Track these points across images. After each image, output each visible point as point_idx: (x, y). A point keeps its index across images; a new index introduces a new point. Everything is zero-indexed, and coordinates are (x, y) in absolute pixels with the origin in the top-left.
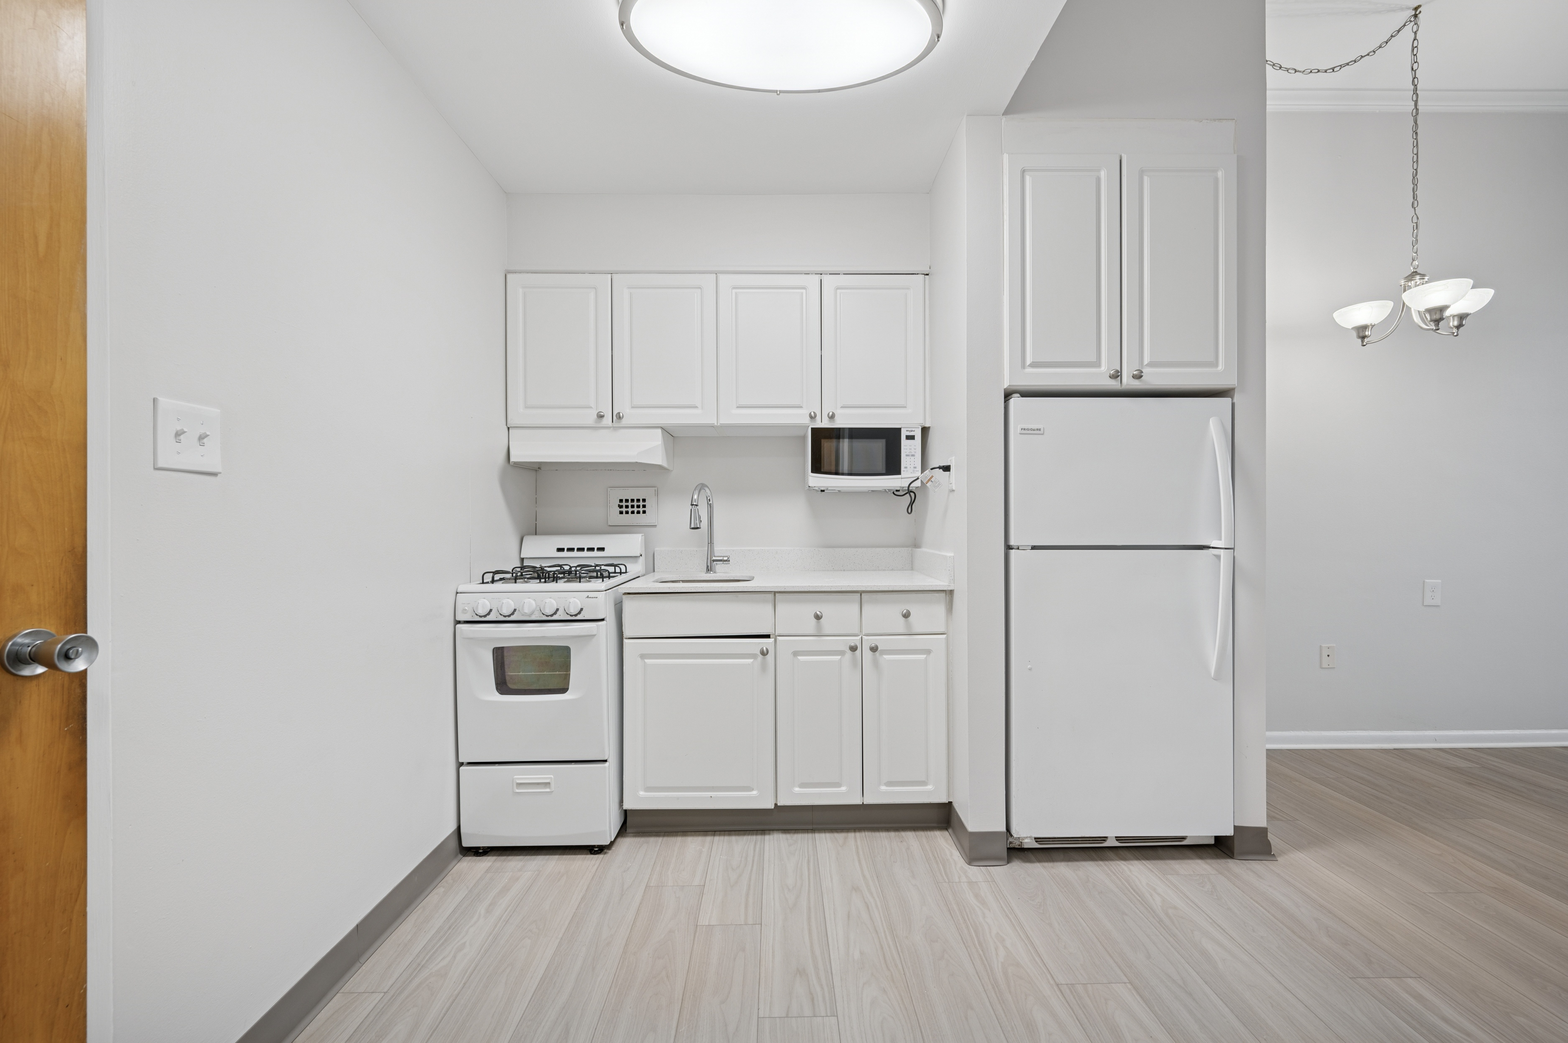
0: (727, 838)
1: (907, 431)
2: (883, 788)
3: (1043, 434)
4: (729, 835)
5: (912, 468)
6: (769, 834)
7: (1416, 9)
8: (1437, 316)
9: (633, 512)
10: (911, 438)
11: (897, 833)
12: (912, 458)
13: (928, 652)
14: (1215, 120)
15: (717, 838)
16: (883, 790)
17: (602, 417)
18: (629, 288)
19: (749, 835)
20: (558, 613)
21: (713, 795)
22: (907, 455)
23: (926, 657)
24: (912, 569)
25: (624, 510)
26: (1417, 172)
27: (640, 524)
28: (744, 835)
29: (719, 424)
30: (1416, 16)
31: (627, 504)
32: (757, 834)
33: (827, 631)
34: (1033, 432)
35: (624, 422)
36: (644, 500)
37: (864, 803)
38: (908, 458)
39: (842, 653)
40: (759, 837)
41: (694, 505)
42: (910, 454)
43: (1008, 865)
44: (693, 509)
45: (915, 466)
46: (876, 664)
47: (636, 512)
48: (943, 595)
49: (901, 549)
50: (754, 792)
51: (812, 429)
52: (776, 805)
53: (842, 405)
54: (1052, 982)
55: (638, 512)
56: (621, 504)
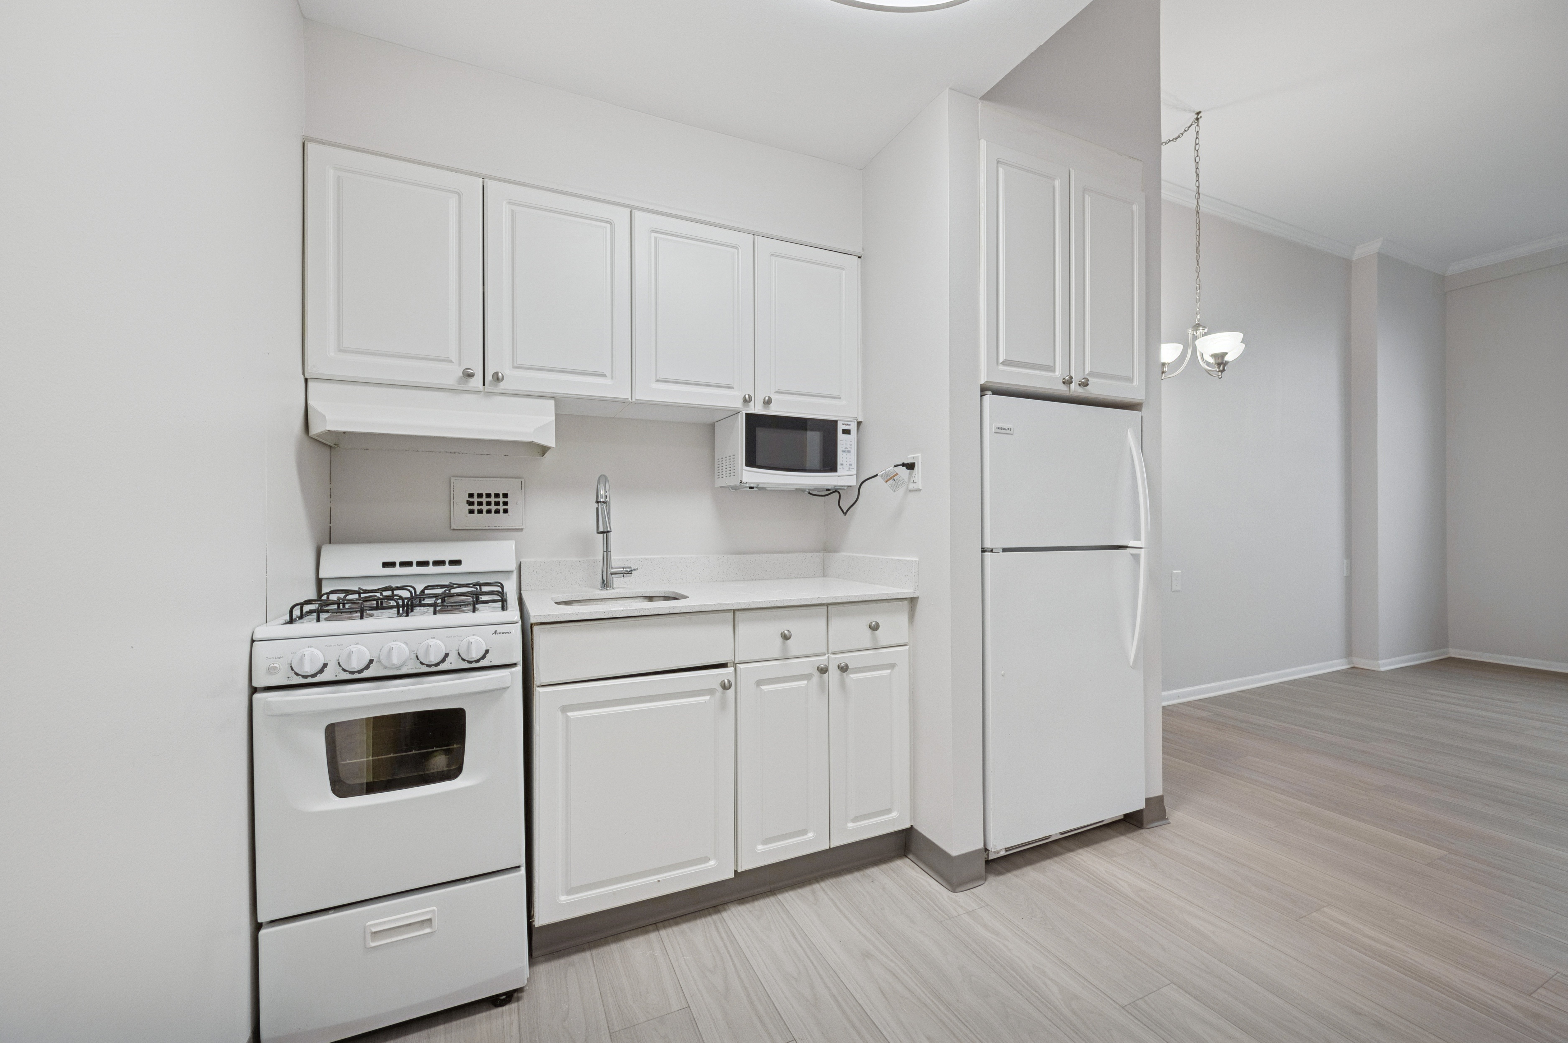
0: (675, 929)
1: (843, 424)
2: (850, 825)
3: (1012, 434)
4: (677, 924)
5: (848, 465)
6: (725, 910)
7: (1198, 113)
8: (1220, 361)
9: (489, 511)
10: (846, 432)
11: (861, 873)
12: (848, 454)
13: (892, 666)
14: (1130, 157)
15: (663, 933)
16: (851, 827)
17: (471, 375)
18: (510, 203)
19: (700, 917)
20: (448, 660)
21: (660, 878)
22: (843, 451)
23: (891, 673)
24: (824, 576)
25: (476, 507)
26: (1199, 243)
27: (502, 528)
28: (695, 918)
29: (634, 400)
30: (1197, 119)
31: (480, 500)
32: (710, 914)
33: (793, 653)
34: (1005, 431)
35: (502, 386)
36: (505, 495)
37: (831, 847)
38: (844, 454)
39: (808, 677)
40: (715, 917)
41: (600, 502)
42: (846, 450)
43: (986, 883)
44: (600, 508)
45: (850, 463)
46: (843, 685)
47: (493, 511)
48: (906, 603)
49: (812, 554)
50: (712, 863)
51: (747, 414)
52: (736, 872)
53: (777, 390)
54: (1117, 1006)
55: (497, 511)
56: (471, 500)
